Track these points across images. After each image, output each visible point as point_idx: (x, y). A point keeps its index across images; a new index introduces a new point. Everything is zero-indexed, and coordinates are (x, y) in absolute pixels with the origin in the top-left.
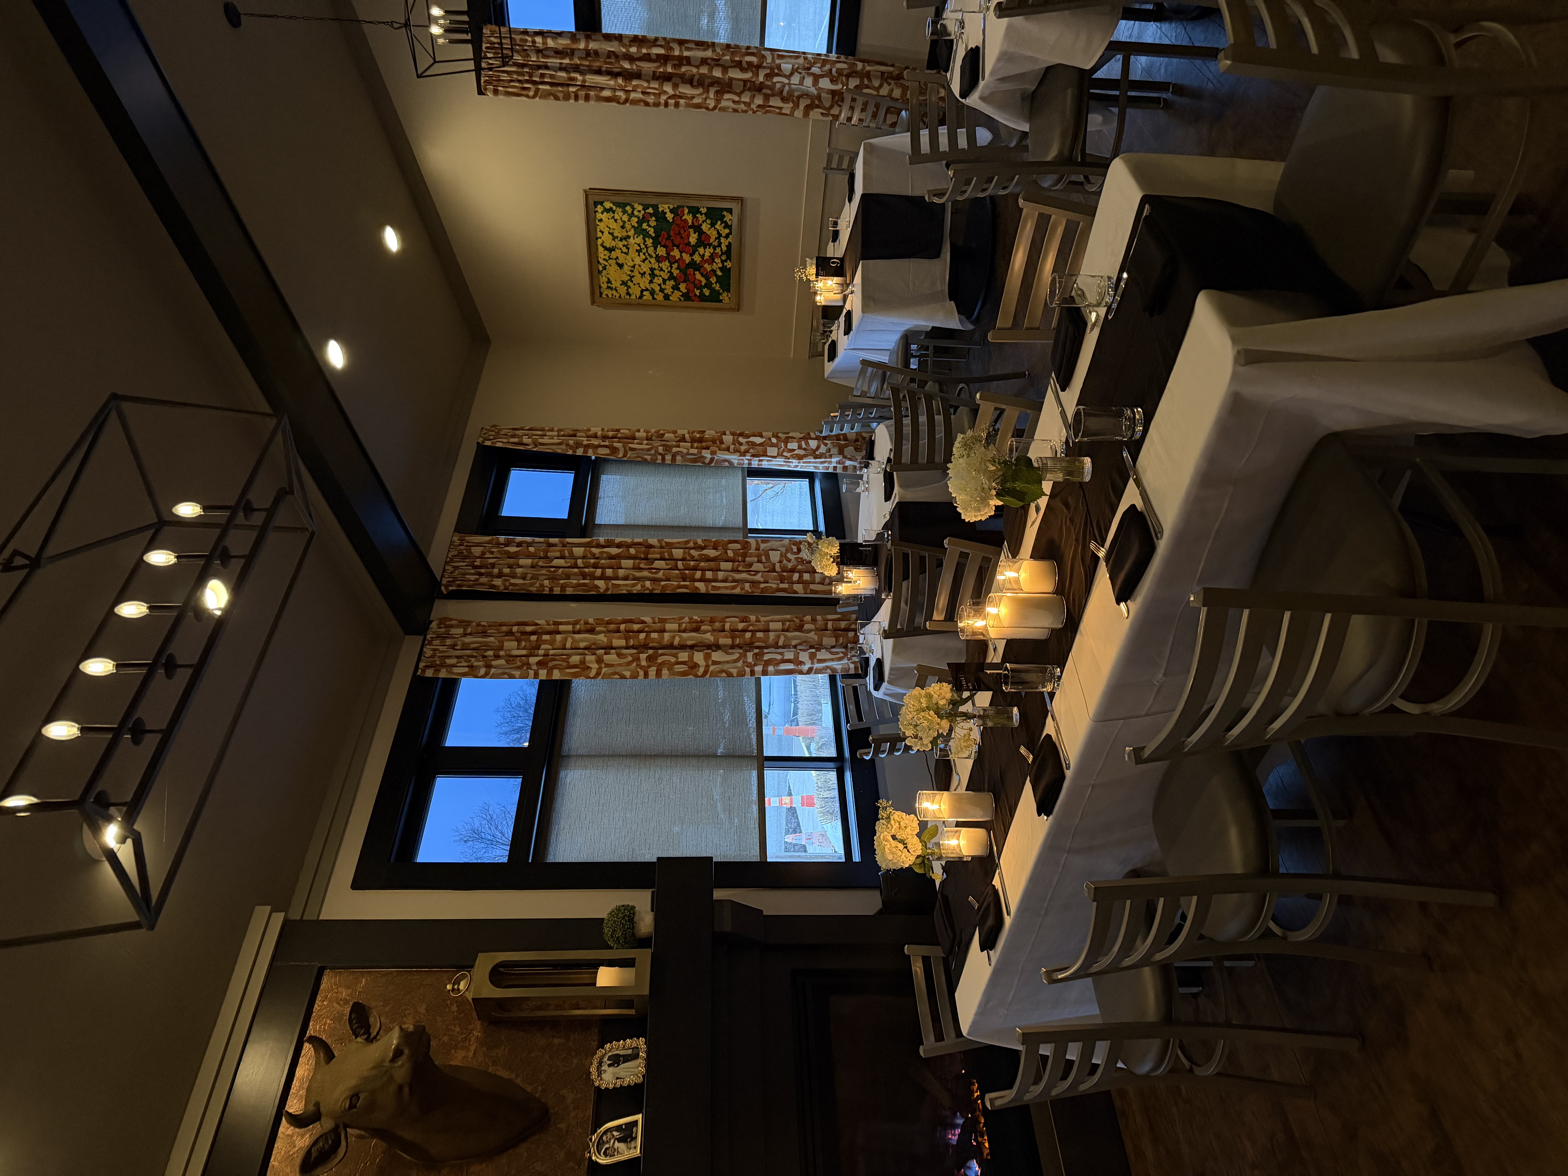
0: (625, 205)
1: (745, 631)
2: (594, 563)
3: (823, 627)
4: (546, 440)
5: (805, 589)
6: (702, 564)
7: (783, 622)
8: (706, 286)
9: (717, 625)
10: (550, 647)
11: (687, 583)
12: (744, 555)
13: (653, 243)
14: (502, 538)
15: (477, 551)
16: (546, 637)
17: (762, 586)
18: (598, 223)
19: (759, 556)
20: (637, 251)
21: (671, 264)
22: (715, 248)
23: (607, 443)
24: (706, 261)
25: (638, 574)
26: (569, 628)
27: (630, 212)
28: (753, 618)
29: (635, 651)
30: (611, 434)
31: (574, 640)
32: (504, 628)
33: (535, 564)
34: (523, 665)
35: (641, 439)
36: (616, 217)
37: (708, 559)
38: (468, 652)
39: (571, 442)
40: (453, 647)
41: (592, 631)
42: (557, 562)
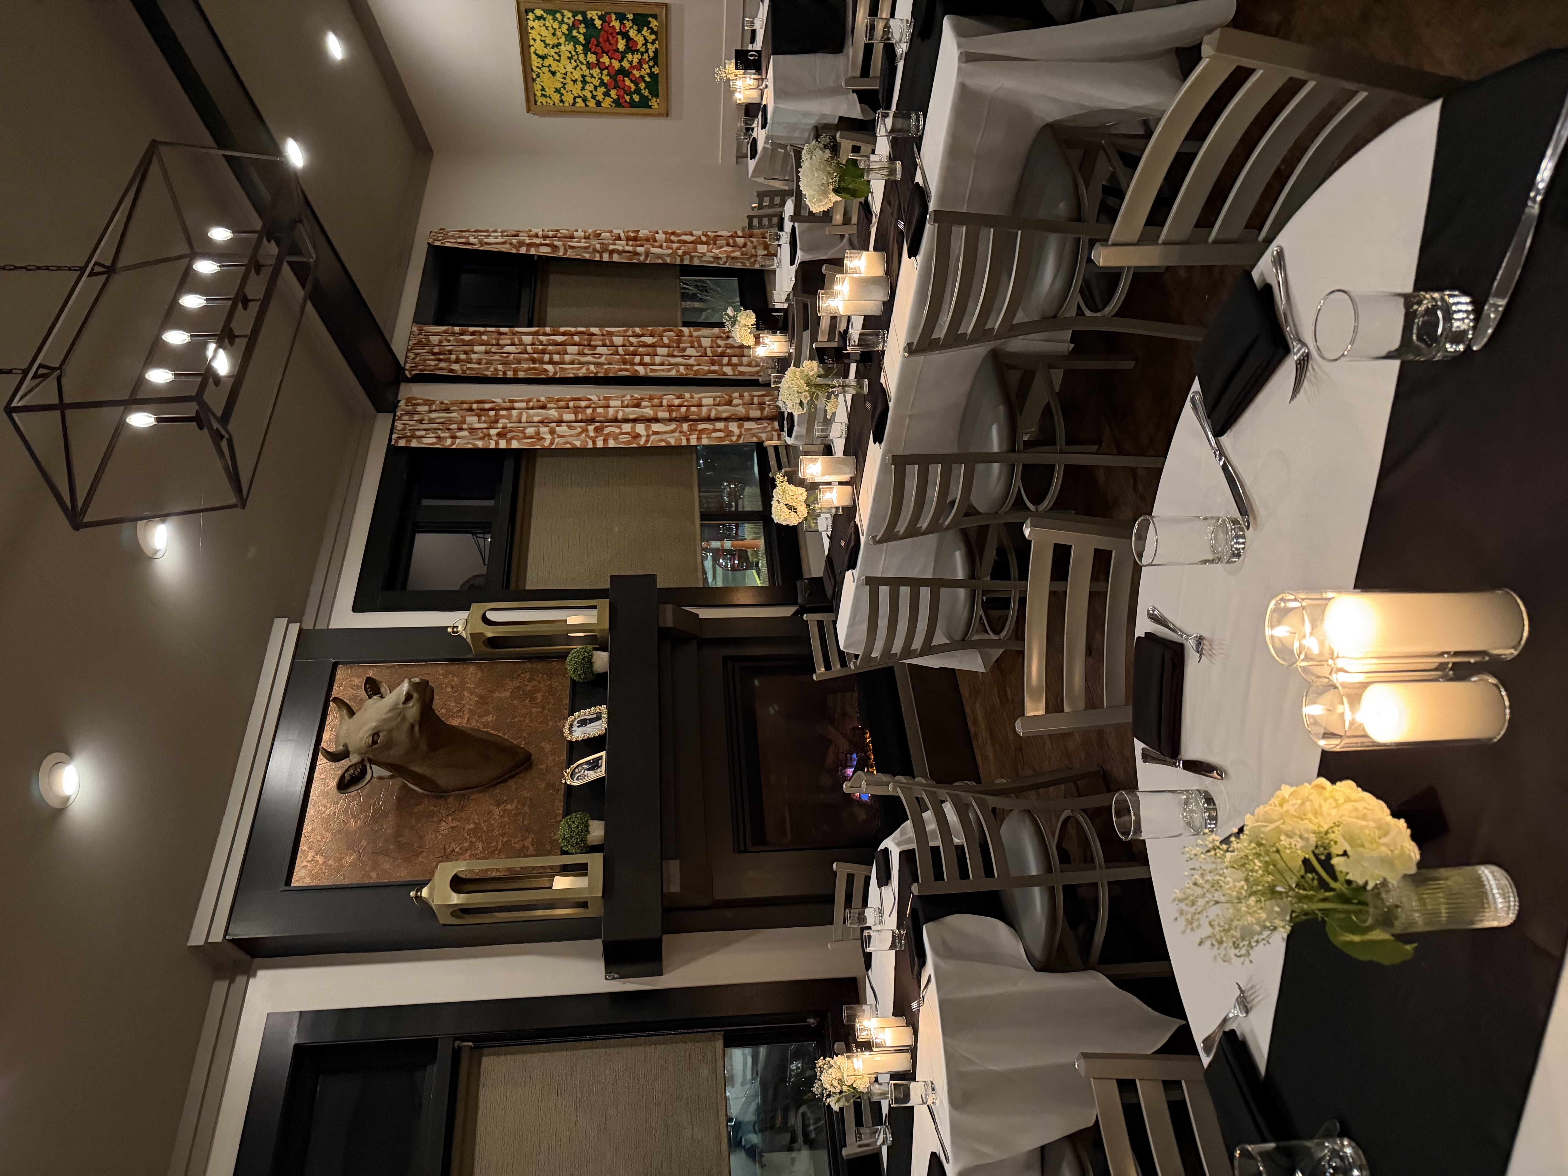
0: (557, 12)
1: (680, 406)
2: (542, 350)
3: (750, 402)
4: (491, 240)
5: (733, 370)
6: (641, 349)
7: (714, 398)
8: (636, 92)
9: (656, 401)
10: (508, 421)
11: (628, 367)
12: (679, 342)
13: (583, 50)
14: (457, 329)
15: (435, 339)
16: (503, 413)
17: (695, 368)
18: (530, 31)
19: (692, 342)
20: (569, 58)
21: (602, 70)
22: (642, 55)
23: (547, 242)
24: (634, 67)
25: (583, 359)
26: (524, 405)
27: (560, 19)
28: (687, 395)
29: (584, 424)
30: (551, 234)
31: (528, 416)
32: (465, 406)
33: (488, 351)
34: (485, 436)
35: (580, 238)
36: (547, 24)
37: (645, 345)
38: (435, 426)
39: (514, 241)
40: (421, 421)
41: (544, 407)
42: (508, 349)
